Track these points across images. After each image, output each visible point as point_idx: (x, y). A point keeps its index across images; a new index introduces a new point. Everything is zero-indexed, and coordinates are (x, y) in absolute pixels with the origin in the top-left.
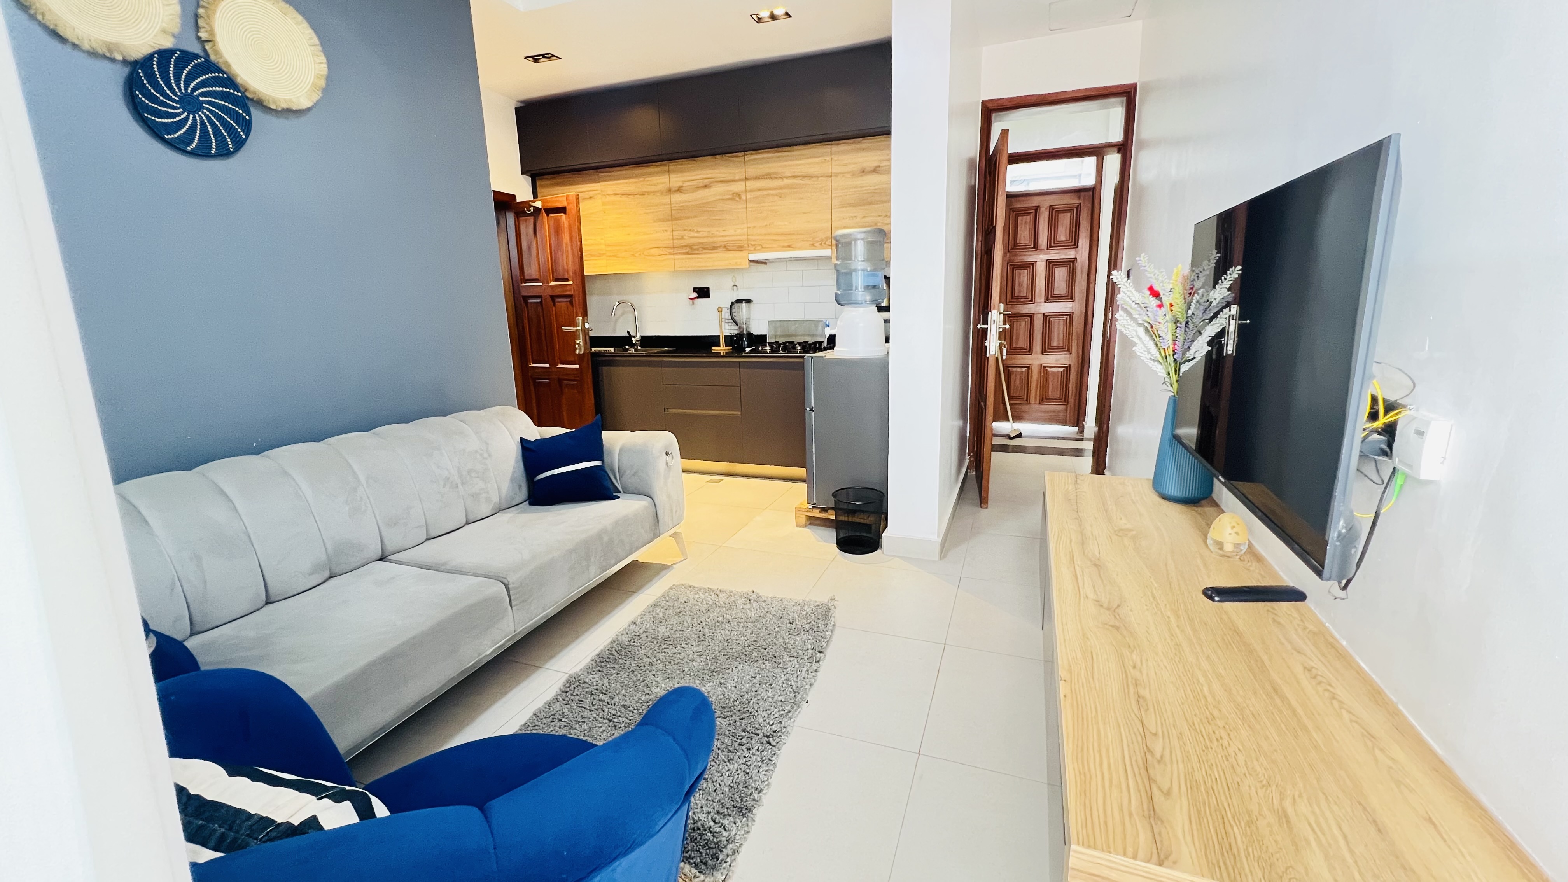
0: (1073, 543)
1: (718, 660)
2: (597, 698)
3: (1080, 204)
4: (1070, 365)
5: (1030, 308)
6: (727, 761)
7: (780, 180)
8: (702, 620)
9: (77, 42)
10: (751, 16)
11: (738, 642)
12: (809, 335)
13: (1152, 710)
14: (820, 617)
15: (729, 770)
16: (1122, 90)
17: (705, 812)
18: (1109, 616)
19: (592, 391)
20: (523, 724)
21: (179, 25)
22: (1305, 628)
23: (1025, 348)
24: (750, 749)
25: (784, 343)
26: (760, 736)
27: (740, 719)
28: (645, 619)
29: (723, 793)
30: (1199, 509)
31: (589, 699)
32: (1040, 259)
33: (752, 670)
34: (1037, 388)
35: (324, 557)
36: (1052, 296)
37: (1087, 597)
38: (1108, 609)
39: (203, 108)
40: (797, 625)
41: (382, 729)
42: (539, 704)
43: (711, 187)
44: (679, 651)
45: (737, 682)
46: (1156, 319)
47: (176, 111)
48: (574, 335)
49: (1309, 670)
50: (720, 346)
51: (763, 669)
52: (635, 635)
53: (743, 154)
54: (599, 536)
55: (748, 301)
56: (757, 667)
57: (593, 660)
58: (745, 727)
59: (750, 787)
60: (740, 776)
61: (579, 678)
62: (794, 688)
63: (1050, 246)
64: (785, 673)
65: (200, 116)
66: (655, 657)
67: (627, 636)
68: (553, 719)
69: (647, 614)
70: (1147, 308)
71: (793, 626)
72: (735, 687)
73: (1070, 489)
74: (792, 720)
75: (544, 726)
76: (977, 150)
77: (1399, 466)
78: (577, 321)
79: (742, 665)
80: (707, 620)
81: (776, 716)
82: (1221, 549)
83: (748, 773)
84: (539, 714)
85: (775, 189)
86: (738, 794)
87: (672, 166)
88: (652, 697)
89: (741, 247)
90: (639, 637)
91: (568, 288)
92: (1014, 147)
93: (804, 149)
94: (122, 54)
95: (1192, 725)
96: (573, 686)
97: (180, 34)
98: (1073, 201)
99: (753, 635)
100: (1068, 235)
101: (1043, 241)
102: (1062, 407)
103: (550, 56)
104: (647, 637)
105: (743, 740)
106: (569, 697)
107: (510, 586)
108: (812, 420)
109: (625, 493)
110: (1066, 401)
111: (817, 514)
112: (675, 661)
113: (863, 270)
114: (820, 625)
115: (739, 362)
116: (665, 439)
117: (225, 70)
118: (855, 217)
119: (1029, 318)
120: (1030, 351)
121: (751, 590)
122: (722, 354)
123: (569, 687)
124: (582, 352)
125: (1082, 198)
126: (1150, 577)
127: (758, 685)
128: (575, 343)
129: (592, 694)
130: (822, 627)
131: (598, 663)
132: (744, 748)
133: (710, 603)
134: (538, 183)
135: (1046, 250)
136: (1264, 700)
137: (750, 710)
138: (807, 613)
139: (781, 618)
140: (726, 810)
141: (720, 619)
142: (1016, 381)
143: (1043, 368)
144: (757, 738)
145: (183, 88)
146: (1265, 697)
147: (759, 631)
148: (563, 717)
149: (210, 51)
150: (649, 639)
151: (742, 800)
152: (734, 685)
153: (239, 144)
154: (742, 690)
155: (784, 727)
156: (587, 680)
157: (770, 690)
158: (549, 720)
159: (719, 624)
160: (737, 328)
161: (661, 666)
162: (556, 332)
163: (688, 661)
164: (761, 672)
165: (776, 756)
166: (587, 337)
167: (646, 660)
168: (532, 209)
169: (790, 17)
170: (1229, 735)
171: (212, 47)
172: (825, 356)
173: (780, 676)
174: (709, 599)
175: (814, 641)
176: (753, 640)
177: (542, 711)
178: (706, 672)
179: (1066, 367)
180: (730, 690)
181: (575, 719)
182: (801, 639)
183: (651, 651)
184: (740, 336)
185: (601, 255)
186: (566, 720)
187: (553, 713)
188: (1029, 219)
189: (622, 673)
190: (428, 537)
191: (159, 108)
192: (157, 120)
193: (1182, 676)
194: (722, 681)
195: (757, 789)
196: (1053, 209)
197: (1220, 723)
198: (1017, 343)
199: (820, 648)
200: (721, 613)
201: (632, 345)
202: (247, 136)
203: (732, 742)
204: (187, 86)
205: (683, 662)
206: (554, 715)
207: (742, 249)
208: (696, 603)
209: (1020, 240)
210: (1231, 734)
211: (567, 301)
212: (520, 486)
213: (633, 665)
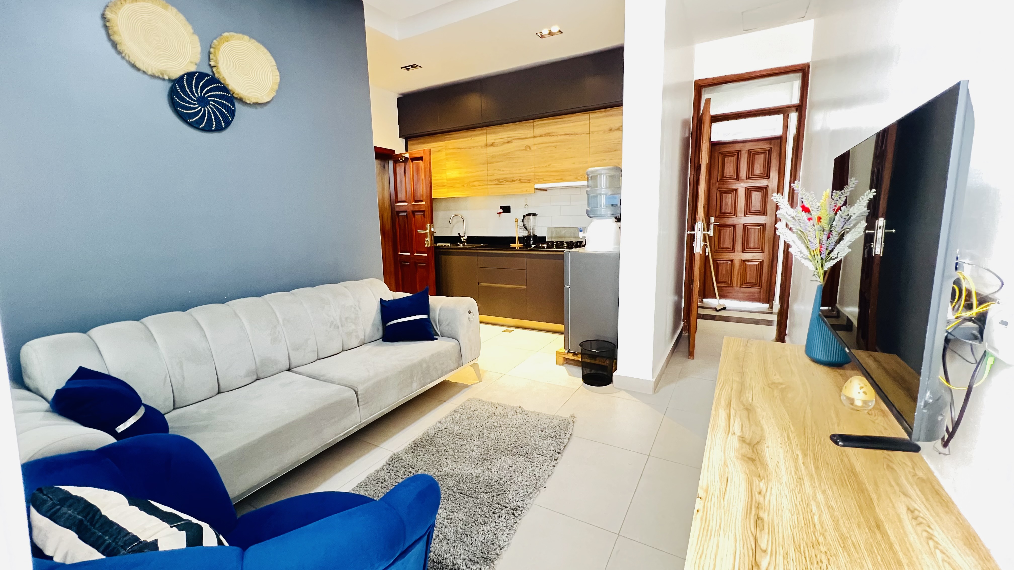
0: (733, 390)
1: (489, 452)
2: (408, 470)
3: (771, 148)
4: (763, 261)
5: (733, 220)
6: (483, 523)
7: (556, 137)
8: (483, 423)
9: (145, 70)
10: (537, 34)
11: (504, 441)
12: (574, 237)
13: (766, 530)
14: (562, 428)
15: (483, 530)
16: (799, 68)
17: (462, 558)
18: (748, 450)
19: (434, 271)
20: (359, 483)
21: (199, 58)
22: (915, 475)
23: (730, 247)
24: (500, 517)
25: (557, 242)
26: (508, 509)
27: (497, 495)
28: (447, 420)
29: (476, 546)
30: (842, 371)
31: (402, 471)
32: (741, 187)
33: (510, 461)
34: (738, 276)
35: (254, 367)
36: (749, 212)
37: (734, 433)
38: (749, 444)
39: (210, 104)
40: (545, 432)
41: (271, 477)
42: (372, 471)
43: (512, 142)
44: (465, 444)
45: (499, 468)
46: (806, 228)
47: (195, 106)
48: (425, 235)
49: (912, 512)
50: (515, 243)
51: (518, 461)
52: (439, 430)
53: (532, 121)
54: (420, 364)
55: (534, 215)
56: (514, 460)
57: (410, 445)
58: (499, 501)
59: (495, 545)
60: (490, 535)
61: (399, 456)
62: (537, 477)
63: (748, 178)
64: (532, 465)
65: (207, 108)
66: (449, 446)
67: (433, 430)
68: (378, 481)
69: (449, 417)
70: (800, 220)
71: (543, 433)
72: (497, 472)
73: (740, 350)
74: (532, 500)
75: (372, 486)
76: (691, 114)
77: (990, 350)
78: (427, 227)
79: (504, 457)
80: (487, 424)
81: (521, 495)
82: (852, 404)
83: (496, 534)
84: (370, 477)
85: (553, 143)
86: (486, 548)
87: (489, 130)
88: (442, 473)
89: (530, 180)
90: (441, 432)
91: (422, 206)
92: (714, 111)
93: (572, 117)
94: (168, 75)
95: (798, 547)
96: (394, 461)
97: (199, 62)
98: (766, 146)
99: (515, 437)
100: (762, 170)
101: (743, 174)
102: (757, 290)
103: (415, 66)
104: (446, 432)
105: (496, 510)
106: (391, 468)
107: (359, 393)
108: (569, 294)
109: (442, 336)
110: (760, 286)
111: (570, 356)
112: (461, 450)
113: (606, 194)
114: (561, 434)
115: (526, 254)
116: (470, 303)
117: (223, 82)
118: (605, 159)
119: (733, 227)
120: (733, 250)
121: (519, 406)
122: (517, 249)
123: (391, 461)
124: (429, 246)
125: (773, 143)
126: (789, 422)
127: (513, 472)
128: (425, 241)
129: (405, 467)
130: (562, 436)
131: (412, 447)
132: (496, 515)
133: (491, 413)
134: (409, 143)
135: (745, 180)
136: (866, 533)
137: (504, 490)
138: (554, 425)
139: (536, 427)
140: (476, 558)
141: (495, 424)
142: (723, 270)
143: (743, 262)
144: (505, 510)
145: (199, 93)
146: (867, 531)
147: (520, 434)
148: (385, 481)
149: (215, 72)
150: (448, 434)
151: (488, 553)
152: (497, 471)
153: (228, 124)
154: (501, 475)
155: (526, 504)
156: (403, 458)
157: (520, 477)
158: (375, 482)
159: (494, 428)
160: (527, 232)
161: (451, 452)
162: (414, 234)
163: (470, 451)
164: (516, 463)
165: (516, 524)
166: (433, 237)
167: (443, 447)
168: (403, 158)
169: (562, 33)
170: (829, 559)
171: (216, 70)
172: (578, 251)
173: (529, 468)
174: (490, 410)
175: (555, 445)
176: (514, 440)
177: (372, 476)
178: (480, 459)
179: (760, 262)
180: (494, 474)
181: (391, 483)
182: (547, 443)
183: (447, 442)
184: (528, 237)
185: (444, 186)
186: (386, 483)
187: (378, 478)
188: (733, 159)
189: (426, 455)
190: (318, 358)
191: (186, 105)
192: (184, 111)
193: (798, 504)
194: (489, 467)
195: (500, 546)
196: (751, 152)
197: (823, 549)
198: (724, 243)
199: (559, 450)
200: (496, 420)
201: (462, 242)
202: (233, 119)
203: (489, 510)
204: (201, 92)
205: (466, 452)
206: (379, 479)
207: (530, 181)
208: (481, 411)
209: (726, 173)
210: (831, 559)
211: (421, 215)
212: (378, 329)
213: (434, 450)
